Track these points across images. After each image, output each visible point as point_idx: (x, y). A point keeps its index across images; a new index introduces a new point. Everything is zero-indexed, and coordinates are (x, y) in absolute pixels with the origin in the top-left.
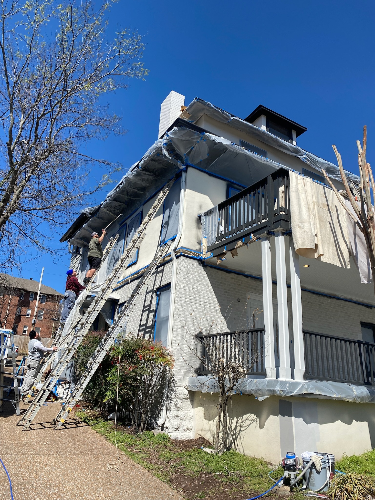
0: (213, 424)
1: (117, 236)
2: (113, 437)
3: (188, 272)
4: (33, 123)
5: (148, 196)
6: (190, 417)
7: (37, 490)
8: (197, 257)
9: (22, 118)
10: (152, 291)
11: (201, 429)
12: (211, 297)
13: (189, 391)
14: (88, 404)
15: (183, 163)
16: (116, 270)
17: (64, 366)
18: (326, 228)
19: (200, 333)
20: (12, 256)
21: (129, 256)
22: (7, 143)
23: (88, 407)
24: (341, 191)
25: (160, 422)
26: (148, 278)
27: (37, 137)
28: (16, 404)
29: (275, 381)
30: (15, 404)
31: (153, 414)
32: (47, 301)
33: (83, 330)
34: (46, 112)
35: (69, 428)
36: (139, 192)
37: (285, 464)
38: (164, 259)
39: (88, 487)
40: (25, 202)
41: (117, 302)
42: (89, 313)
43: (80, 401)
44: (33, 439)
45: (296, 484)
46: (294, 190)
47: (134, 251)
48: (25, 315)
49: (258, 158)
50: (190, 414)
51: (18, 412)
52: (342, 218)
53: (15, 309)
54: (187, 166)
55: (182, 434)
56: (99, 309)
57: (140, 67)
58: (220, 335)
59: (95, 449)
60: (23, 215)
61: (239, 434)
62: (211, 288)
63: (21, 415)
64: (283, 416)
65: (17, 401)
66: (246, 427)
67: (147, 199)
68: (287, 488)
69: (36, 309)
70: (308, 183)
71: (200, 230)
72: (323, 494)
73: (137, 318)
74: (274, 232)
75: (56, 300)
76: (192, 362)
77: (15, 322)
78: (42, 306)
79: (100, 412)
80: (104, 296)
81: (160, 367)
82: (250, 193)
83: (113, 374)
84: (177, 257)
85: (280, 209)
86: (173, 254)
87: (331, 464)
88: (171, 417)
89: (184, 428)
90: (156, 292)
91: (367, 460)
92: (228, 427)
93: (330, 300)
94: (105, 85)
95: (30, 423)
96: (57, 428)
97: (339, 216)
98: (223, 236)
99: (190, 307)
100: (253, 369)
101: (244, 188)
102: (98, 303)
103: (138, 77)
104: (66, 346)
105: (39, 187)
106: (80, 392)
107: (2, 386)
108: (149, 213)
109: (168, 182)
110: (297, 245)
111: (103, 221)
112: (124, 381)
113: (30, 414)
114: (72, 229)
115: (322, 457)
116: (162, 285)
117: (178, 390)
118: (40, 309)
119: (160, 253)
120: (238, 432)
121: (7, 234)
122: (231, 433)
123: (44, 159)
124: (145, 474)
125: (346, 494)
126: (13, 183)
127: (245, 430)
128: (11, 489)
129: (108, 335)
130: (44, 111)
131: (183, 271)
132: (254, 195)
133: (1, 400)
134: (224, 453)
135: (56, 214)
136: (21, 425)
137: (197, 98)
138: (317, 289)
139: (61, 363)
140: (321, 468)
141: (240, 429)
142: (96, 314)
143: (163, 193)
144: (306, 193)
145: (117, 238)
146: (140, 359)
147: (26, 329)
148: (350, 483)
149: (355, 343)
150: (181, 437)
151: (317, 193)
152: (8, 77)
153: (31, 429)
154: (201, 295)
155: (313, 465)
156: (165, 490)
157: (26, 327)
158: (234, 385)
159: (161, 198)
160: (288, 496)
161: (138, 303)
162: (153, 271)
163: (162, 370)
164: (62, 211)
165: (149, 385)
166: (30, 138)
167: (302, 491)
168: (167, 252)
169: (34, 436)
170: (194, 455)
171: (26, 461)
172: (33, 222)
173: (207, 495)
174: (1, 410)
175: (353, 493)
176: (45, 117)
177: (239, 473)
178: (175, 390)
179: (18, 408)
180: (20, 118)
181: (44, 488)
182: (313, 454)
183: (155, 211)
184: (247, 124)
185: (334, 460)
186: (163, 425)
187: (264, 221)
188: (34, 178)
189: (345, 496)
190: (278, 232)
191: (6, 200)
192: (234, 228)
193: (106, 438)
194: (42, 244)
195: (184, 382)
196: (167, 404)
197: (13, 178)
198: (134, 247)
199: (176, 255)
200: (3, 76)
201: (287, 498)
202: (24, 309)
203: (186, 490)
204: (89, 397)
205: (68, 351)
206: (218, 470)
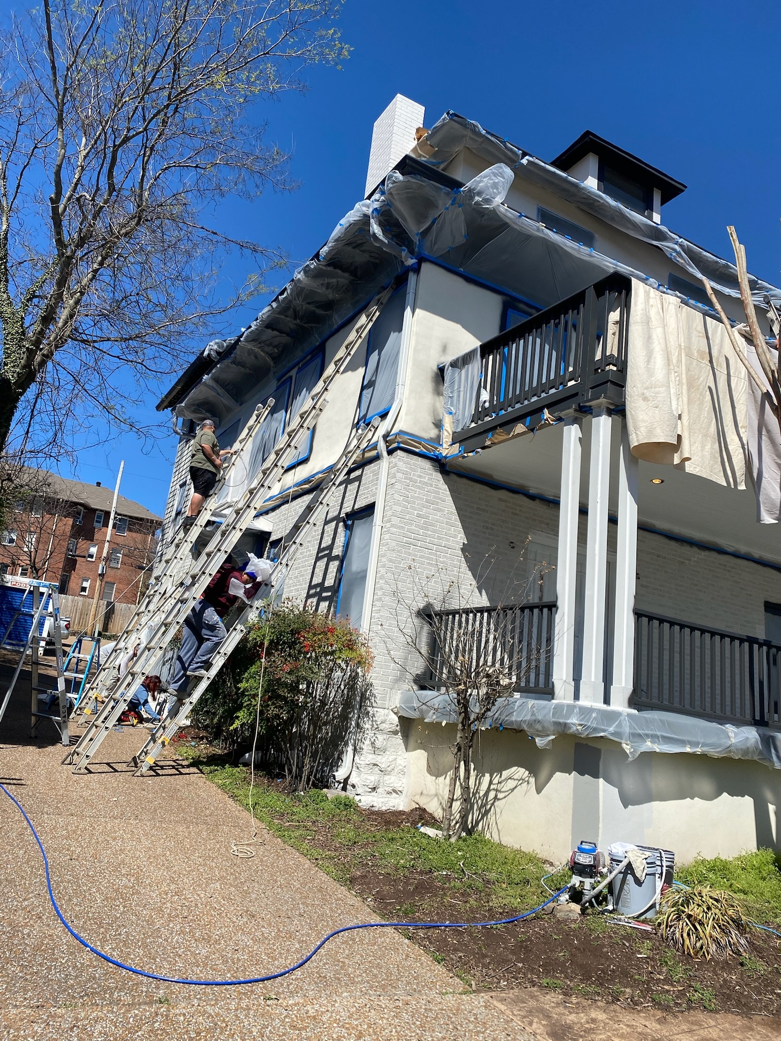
0: (445, 784)
1: (271, 401)
2: (247, 796)
3: (411, 483)
4: (105, 157)
5: (337, 320)
6: (400, 767)
7: (96, 878)
8: (431, 454)
9: (83, 145)
10: (337, 519)
11: (420, 792)
12: (455, 537)
13: (401, 718)
14: (203, 733)
15: (412, 252)
16: (264, 473)
17: (155, 656)
18: (702, 403)
19: (429, 606)
20: (59, 435)
21: (292, 444)
22: (51, 199)
23: (202, 738)
24: (741, 326)
25: (340, 774)
26: (330, 493)
27: (112, 188)
28: (62, 725)
29: (569, 706)
30: (59, 724)
31: (327, 759)
32: (130, 530)
33: (194, 588)
34: (132, 133)
35: (163, 775)
36: (319, 312)
37: (575, 863)
38: (363, 454)
39: (193, 879)
40: (85, 323)
41: (267, 537)
42: (209, 555)
43: (188, 727)
44: (93, 789)
45: (593, 900)
46: (639, 321)
47: (304, 435)
48: (84, 557)
49: (572, 248)
50: (401, 762)
51: (65, 739)
52: (737, 383)
53: (65, 544)
54: (421, 260)
55: (383, 800)
56: (229, 548)
57: (333, 40)
58: (467, 612)
59: (210, 815)
60: (83, 351)
61: (493, 804)
62: (455, 518)
63: (70, 745)
64: (582, 774)
65: (64, 719)
66: (507, 793)
67: (335, 327)
68: (576, 908)
69: (107, 545)
70: (671, 305)
71: (441, 397)
72: (645, 922)
73: (306, 571)
74: (590, 406)
75: (148, 529)
76: (410, 662)
77: (64, 570)
78: (120, 540)
79: (225, 749)
80: (239, 523)
81: (345, 668)
82: (548, 322)
83: (251, 677)
84: (390, 452)
85: (607, 359)
86: (382, 446)
87: (664, 869)
88: (363, 766)
89: (387, 789)
90: (344, 521)
91: (743, 869)
92: (472, 790)
93: (704, 554)
94: (257, 78)
95: (88, 761)
96: (138, 774)
97: (732, 378)
98: (486, 412)
99: (410, 554)
100: (528, 681)
101: (538, 310)
102: (227, 537)
103: (328, 62)
105: (116, 294)
106: (187, 709)
107: (34, 689)
108: (337, 357)
109: (379, 293)
110: (637, 437)
111: (242, 369)
112: (272, 691)
113: (87, 745)
114: (182, 384)
115: (648, 854)
116: (356, 507)
117: (378, 714)
118: (115, 546)
119: (355, 442)
120: (492, 802)
121: (49, 390)
122: (477, 802)
123: (126, 234)
124: (304, 865)
125: (687, 924)
126: (61, 283)
127: (505, 797)
128: (48, 874)
130: (128, 132)
131: (400, 482)
132: (556, 325)
133: (34, 715)
134: (460, 837)
135: (150, 351)
136: (70, 764)
137: (452, 112)
138: (677, 529)
139: (149, 650)
140: (644, 874)
141: (496, 796)
142: (222, 558)
143: (367, 316)
144: (664, 326)
145: (269, 406)
146: (305, 649)
147: (86, 584)
148: (699, 905)
149: (742, 641)
150: (380, 805)
151: (689, 328)
152: (55, 55)
153: (90, 772)
154: (435, 531)
155: (629, 866)
156: (340, 896)
157: (87, 581)
158: (487, 708)
159: (363, 326)
160: (575, 921)
161: (309, 542)
162: (341, 478)
163: (349, 674)
164: (162, 347)
165: (323, 703)
166: (98, 189)
167: (603, 914)
168: (370, 440)
169: (94, 785)
170: (402, 839)
171: (77, 827)
172: (101, 366)
173: (419, 910)
174: (33, 735)
175: (701, 924)
176: (130, 144)
177: (485, 875)
178: (373, 714)
179: (65, 732)
180: (79, 145)
181: (110, 876)
182: (631, 847)
183: (349, 354)
184: (554, 173)
185: (673, 862)
186: (346, 780)
187: (572, 383)
188: (106, 275)
189: (685, 928)
190: (599, 406)
191: (48, 319)
192: (510, 396)
193: (233, 797)
194: (121, 413)
195: (392, 699)
196: (355, 740)
197: (62, 272)
198: (302, 426)
199: (387, 447)
200: (45, 52)
201: (573, 926)
202: (82, 543)
203: (380, 898)
204: (205, 720)
205: (163, 629)
206: (444, 866)
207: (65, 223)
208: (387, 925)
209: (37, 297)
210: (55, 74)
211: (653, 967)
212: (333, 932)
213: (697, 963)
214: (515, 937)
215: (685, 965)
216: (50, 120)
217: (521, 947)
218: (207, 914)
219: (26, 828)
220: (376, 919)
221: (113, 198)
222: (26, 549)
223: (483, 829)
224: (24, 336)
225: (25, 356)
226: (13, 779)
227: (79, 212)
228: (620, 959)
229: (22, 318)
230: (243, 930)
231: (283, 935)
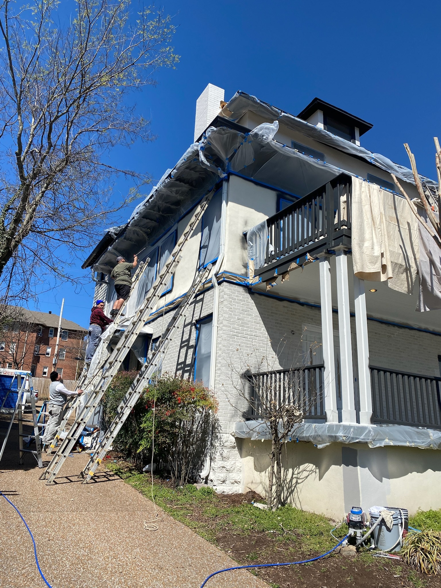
0: (265, 476)
1: (149, 259)
2: (149, 491)
3: (233, 300)
4: (45, 128)
5: (183, 211)
6: (238, 468)
7: (65, 551)
8: (243, 283)
9: (33, 122)
10: (191, 323)
11: (251, 481)
12: (260, 330)
13: (237, 439)
14: (120, 455)
15: (223, 170)
16: (148, 300)
17: (91, 412)
19: (248, 371)
20: (27, 286)
21: (163, 283)
22: (16, 153)
23: (120, 458)
24: (415, 199)
25: (203, 474)
26: (186, 309)
27: (50, 145)
28: (38, 456)
29: (337, 425)
30: (36, 455)
31: (195, 466)
32: (69, 338)
33: (111, 370)
34: (60, 114)
35: (99, 482)
36: (173, 207)
37: (350, 521)
38: (204, 286)
39: (123, 547)
40: (39, 222)
41: (150, 337)
42: (118, 350)
43: (111, 451)
44: (59, 494)
45: (363, 543)
46: (357, 201)
47: (169, 277)
48: (44, 355)
49: (313, 162)
50: (238, 464)
51: (40, 464)
53: (33, 348)
54: (229, 174)
55: (229, 488)
56: (130, 345)
57: (169, 53)
58: (271, 373)
59: (129, 505)
60: (38, 238)
61: (295, 486)
62: (259, 319)
63: (43, 468)
64: (347, 465)
65: (39, 452)
66: (304, 479)
67: (183, 215)
68: (353, 548)
69: (57, 347)
70: (374, 190)
71: (246, 250)
72: (395, 554)
73: (174, 355)
74: (334, 250)
75: (80, 336)
76: (239, 405)
77: (33, 363)
78: (64, 344)
79: (134, 463)
80: (135, 330)
81: (202, 410)
82: (305, 204)
83: (147, 420)
84: (219, 284)
85: (341, 223)
86: (214, 280)
87: (403, 520)
88: (216, 468)
89: (231, 481)
90: (195, 325)
92: (282, 479)
93: (402, 331)
95: (55, 477)
96: (85, 482)
98: (273, 257)
99: (235, 342)
100: (310, 412)
101: (297, 198)
102: (129, 338)
104: (92, 388)
105: (56, 205)
106: (111, 441)
107: (21, 436)
108: (185, 232)
109: (206, 194)
110: (356, 268)
111: (130, 242)
112: (161, 427)
113: (54, 467)
114: (96, 252)
115: (393, 512)
116: (201, 316)
117: (223, 437)
118: (61, 347)
119: (199, 279)
120: (294, 485)
121: (20, 261)
122: (286, 485)
123: (59, 171)
124: (188, 533)
125: (421, 554)
126: (25, 199)
127: (302, 482)
128: (35, 551)
129: (141, 376)
130: (58, 113)
131: (226, 300)
132: (310, 207)
133: (21, 451)
134: (278, 508)
135: (77, 235)
136: (44, 479)
137: (240, 91)
138: (385, 317)
139: (87, 408)
140: (392, 525)
141: (297, 481)
142: (127, 351)
143: (201, 207)
144: (371, 204)
145: (148, 262)
146: (178, 402)
147: (46, 370)
148: (427, 542)
149: (431, 380)
150: (228, 491)
151: (385, 203)
152: (14, 74)
153: (56, 483)
154: (248, 327)
155: (383, 521)
156: (211, 551)
157: (46, 368)
158: (289, 430)
159: (199, 213)
160: (354, 556)
161: (175, 338)
162: (192, 300)
163: (204, 414)
164: (83, 232)
165: (190, 432)
166: (42, 146)
167: (370, 551)
168: (207, 278)
169: (59, 491)
170: (243, 511)
171: (51, 519)
172: (49, 246)
173: (260, 556)
174: (21, 463)
175: (430, 553)
176: (59, 120)
177: (296, 531)
178: (221, 437)
179: (40, 460)
180: (30, 123)
181: (73, 549)
182: (382, 509)
183: (192, 229)
184: (300, 122)
185: (407, 516)
186: (207, 478)
187: (322, 237)
188: (49, 194)
189: (420, 557)
190: (339, 250)
191: (18, 220)
192: (286, 247)
193: (142, 492)
194: (61, 271)
195: (231, 428)
196: (211, 453)
197: (24, 194)
198: (168, 272)
199: (218, 281)
200: (9, 72)
201: (352, 560)
202: (42, 347)
203: (235, 550)
204: (121, 447)
205: (95, 395)
206: (271, 527)
207: (25, 166)
208: (242, 568)
209: (11, 208)
210: (14, 84)
211: (404, 582)
212: (210, 575)
213: (430, 577)
214: (320, 569)
215: (423, 579)
216: (14, 110)
217: (324, 576)
218: (134, 569)
219: (21, 522)
220: (235, 564)
221: (51, 151)
222: (10, 353)
223: (291, 503)
224: (4, 231)
225: (6, 243)
226: (11, 491)
227: (32, 160)
228: (384, 579)
229: (3, 221)
230: (156, 578)
231: (181, 579)
